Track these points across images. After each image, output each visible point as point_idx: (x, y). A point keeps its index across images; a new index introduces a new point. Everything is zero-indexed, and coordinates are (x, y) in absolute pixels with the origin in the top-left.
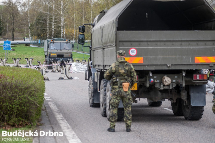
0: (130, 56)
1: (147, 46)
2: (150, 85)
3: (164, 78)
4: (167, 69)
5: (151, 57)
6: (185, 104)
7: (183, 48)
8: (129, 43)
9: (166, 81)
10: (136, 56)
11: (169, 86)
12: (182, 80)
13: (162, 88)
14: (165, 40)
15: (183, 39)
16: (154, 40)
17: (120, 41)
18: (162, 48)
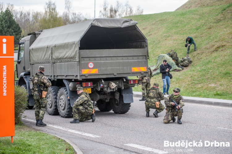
0: (89, 68)
1: (100, 61)
2: (100, 89)
3: (111, 84)
4: (114, 77)
5: (103, 68)
6: (117, 102)
7: (124, 62)
8: (88, 59)
9: (113, 86)
10: (93, 68)
11: (113, 89)
12: (122, 84)
13: (109, 91)
14: (112, 56)
15: (124, 55)
16: (105, 56)
17: (82, 57)
18: (110, 62)
